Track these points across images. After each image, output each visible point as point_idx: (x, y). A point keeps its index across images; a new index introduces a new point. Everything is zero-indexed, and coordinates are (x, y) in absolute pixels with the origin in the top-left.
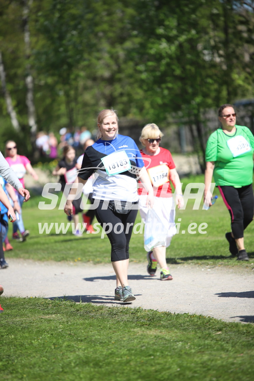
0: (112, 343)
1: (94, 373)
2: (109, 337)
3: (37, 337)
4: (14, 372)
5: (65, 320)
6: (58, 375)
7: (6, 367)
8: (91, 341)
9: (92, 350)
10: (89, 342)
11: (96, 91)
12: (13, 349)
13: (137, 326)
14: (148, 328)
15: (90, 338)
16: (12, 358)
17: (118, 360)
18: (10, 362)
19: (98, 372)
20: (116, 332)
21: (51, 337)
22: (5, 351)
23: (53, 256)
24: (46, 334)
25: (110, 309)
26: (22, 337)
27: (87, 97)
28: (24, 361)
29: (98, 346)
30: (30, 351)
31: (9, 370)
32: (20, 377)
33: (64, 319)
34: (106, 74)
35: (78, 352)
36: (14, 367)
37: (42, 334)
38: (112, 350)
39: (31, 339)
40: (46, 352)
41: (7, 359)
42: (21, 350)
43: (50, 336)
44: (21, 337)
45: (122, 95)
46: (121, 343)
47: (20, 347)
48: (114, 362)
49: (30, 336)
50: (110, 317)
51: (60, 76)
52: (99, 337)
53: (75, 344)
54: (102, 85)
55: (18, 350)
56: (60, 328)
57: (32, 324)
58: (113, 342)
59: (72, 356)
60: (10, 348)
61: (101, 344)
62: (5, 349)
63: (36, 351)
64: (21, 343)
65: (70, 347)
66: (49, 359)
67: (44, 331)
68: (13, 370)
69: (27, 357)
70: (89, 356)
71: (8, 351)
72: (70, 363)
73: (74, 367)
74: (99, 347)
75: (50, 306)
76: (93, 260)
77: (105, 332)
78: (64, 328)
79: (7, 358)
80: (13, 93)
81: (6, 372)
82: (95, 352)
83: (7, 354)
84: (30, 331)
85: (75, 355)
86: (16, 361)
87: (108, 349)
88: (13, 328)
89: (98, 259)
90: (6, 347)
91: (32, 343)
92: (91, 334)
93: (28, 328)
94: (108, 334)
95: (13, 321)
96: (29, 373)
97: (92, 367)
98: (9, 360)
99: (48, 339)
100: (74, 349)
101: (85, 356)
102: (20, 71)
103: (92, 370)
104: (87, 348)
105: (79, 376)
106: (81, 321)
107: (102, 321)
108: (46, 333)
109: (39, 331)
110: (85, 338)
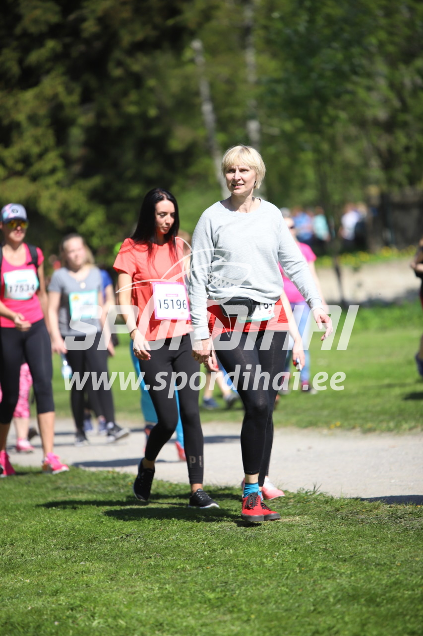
0: (397, 566)
1: (366, 615)
2: (391, 555)
3: (272, 553)
4: (236, 610)
5: (316, 525)
6: (308, 617)
7: (221, 601)
8: (361, 561)
9: (362, 576)
10: (357, 562)
11: (364, 144)
12: (232, 572)
15: (359, 556)
16: (231, 586)
17: (407, 593)
18: (228, 593)
19: (374, 614)
20: (403, 547)
21: (295, 554)
22: (219, 576)
23: (294, 419)
24: (286, 549)
25: (391, 509)
26: (247, 553)
27: (350, 154)
28: (250, 591)
29: (372, 569)
30: (260, 576)
31: (227, 606)
32: (245, 618)
33: (314, 525)
34: (382, 114)
35: (340, 579)
36: (234, 602)
37: (280, 549)
38: (398, 576)
39: (262, 556)
40: (287, 578)
41: (223, 588)
42: (244, 574)
43: (292, 552)
44: (244, 553)
45: (407, 149)
46: (412, 566)
47: (244, 569)
48: (401, 597)
49: (260, 551)
50: (392, 522)
51: (306, 119)
52: (374, 555)
53: (335, 566)
54: (375, 132)
55: (241, 573)
56: (309, 539)
57: (262, 532)
58: (399, 564)
59: (329, 586)
60: (228, 570)
61: (379, 567)
62: (220, 571)
63: (270, 577)
64: (246, 562)
65: (326, 570)
66: (292, 591)
67: (283, 543)
68: (233, 607)
69: (255, 585)
70: (359, 585)
71: (223, 575)
72: (327, 597)
73: (334, 604)
74: (374, 572)
75: (291, 502)
76: (361, 426)
77: (384, 547)
78: (315, 539)
79: (223, 586)
81: (222, 610)
82: (368, 579)
83: (224, 581)
84: (259, 544)
85: (335, 584)
86: (237, 592)
87: (390, 576)
88: (232, 537)
89: (369, 425)
90: (221, 569)
91: (263, 563)
92: (360, 550)
93: (256, 538)
94: (390, 549)
95: (231, 525)
96: (259, 612)
97: (364, 605)
98: (226, 590)
99: (289, 558)
100: (333, 573)
101: (351, 585)
102: (238, 112)
103: (364, 609)
104: (355, 573)
105: (343, 618)
106: (343, 528)
107: (378, 527)
108: (285, 547)
109: (274, 543)
110: (352, 557)
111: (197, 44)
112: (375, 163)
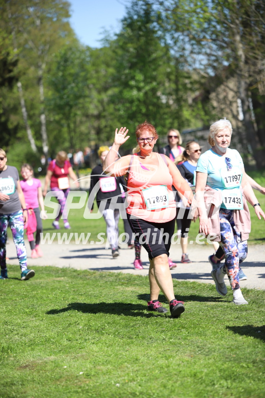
2: (100, 292)
3: (52, 293)
5: (70, 281)
7: (31, 313)
11: (88, 124)
12: (36, 301)
13: (119, 285)
14: (126, 286)
15: (87, 293)
16: (35, 306)
18: (34, 309)
20: (105, 289)
22: (30, 302)
31: (34, 314)
34: (95, 112)
36: (37, 313)
37: (55, 291)
39: (48, 294)
40: (58, 303)
41: (32, 307)
42: (41, 301)
43: (60, 292)
44: (41, 293)
45: (106, 127)
46: (109, 296)
47: (40, 299)
49: (47, 292)
50: (101, 279)
51: (64, 114)
52: (94, 292)
53: (78, 297)
54: (93, 120)
55: (39, 301)
56: (67, 287)
57: (48, 284)
58: (103, 296)
60: (34, 300)
62: (31, 300)
64: (41, 296)
67: (56, 288)
68: (36, 315)
69: (45, 306)
71: (32, 302)
75: (60, 272)
77: (97, 289)
80: (32, 126)
81: (32, 316)
83: (32, 304)
84: (47, 289)
86: (38, 309)
88: (36, 287)
91: (48, 297)
92: (88, 290)
93: (45, 287)
94: (100, 290)
99: (59, 294)
102: (37, 112)
105: (81, 318)
106: (81, 282)
107: (95, 281)
108: (57, 290)
109: (53, 289)
110: (84, 293)
111: (19, 84)
112: (93, 132)
